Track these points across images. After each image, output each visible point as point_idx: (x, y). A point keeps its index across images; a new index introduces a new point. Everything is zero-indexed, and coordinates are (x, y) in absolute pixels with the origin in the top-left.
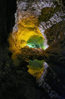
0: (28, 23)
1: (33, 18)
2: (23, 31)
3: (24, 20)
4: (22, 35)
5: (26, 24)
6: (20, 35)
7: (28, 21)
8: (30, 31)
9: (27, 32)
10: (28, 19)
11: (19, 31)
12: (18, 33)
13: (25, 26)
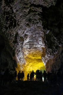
0: (35, 56)
1: (39, 52)
2: (31, 63)
3: (31, 54)
4: (30, 67)
5: (33, 57)
6: (28, 66)
7: (35, 54)
8: (39, 62)
9: (36, 64)
10: (34, 53)
11: (27, 64)
12: (25, 65)
13: (33, 58)
